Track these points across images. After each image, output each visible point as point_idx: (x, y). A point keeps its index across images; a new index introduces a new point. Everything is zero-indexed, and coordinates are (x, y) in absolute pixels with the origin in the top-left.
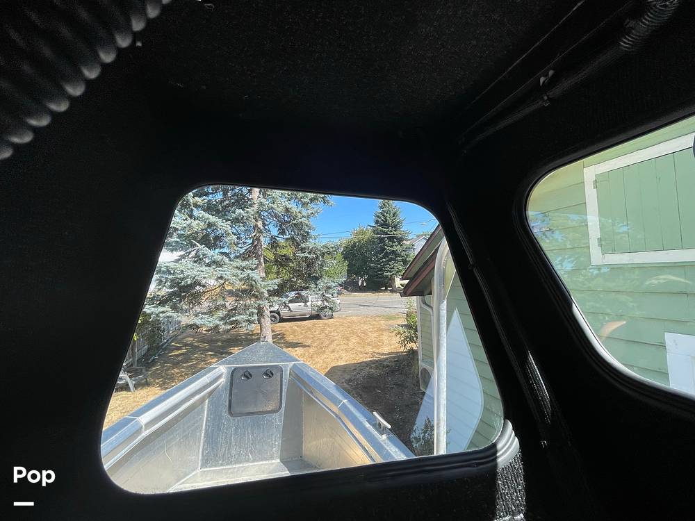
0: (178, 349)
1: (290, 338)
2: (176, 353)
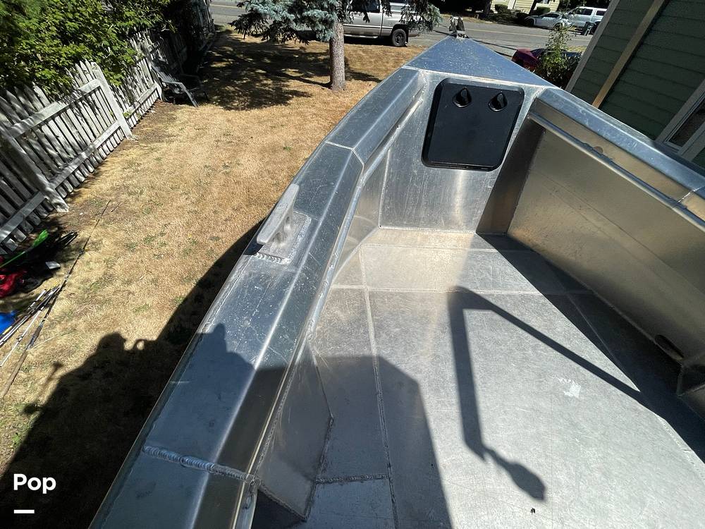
0: (220, 60)
1: (357, 67)
2: (219, 65)
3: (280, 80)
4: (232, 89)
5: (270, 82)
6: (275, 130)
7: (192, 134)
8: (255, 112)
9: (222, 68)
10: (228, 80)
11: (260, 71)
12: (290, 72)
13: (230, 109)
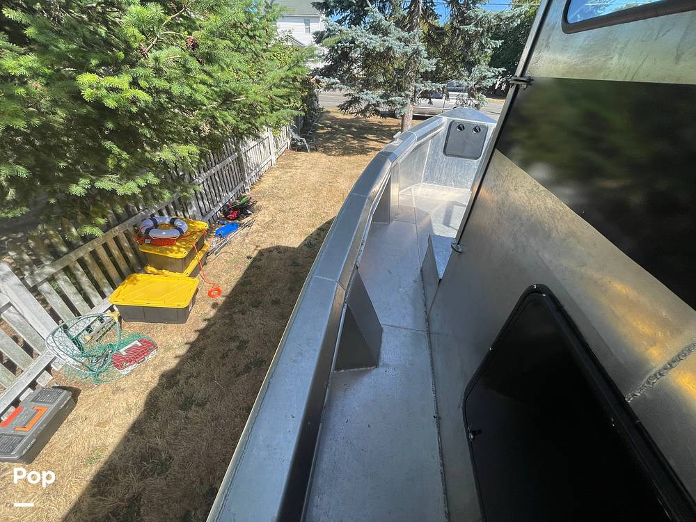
2: (322, 131)
3: (362, 141)
4: (330, 145)
5: (356, 142)
9: (324, 133)
10: (328, 140)
11: (349, 135)
12: (370, 137)
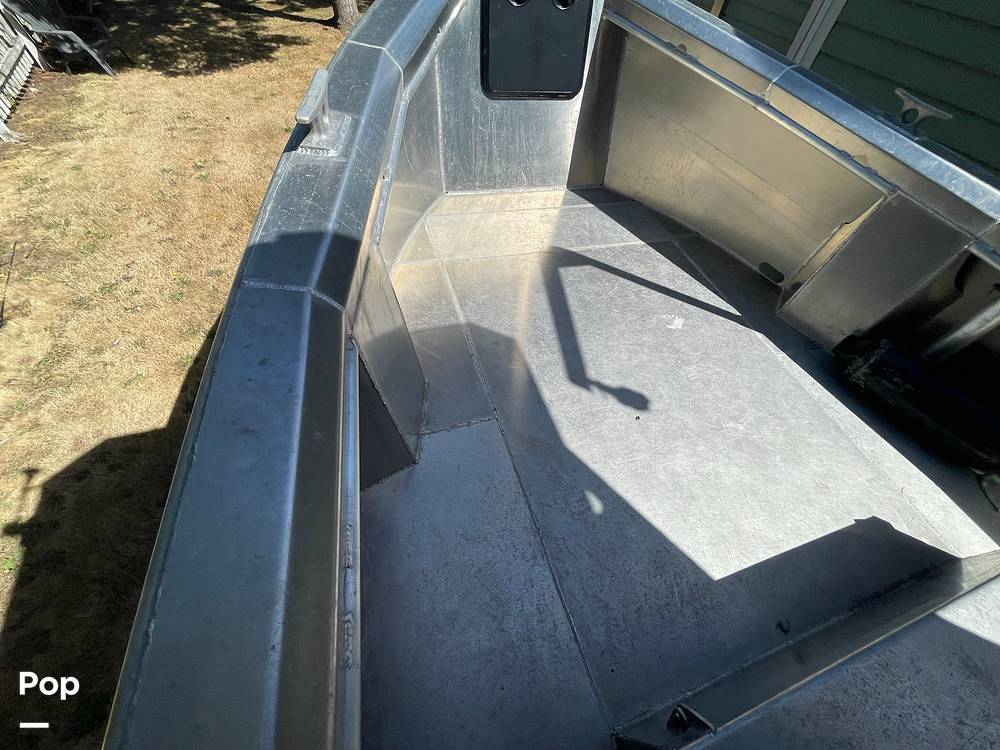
4: (168, 39)
5: (231, 23)
6: (263, 104)
7: (123, 121)
8: (220, 76)
10: (156, 25)
11: (210, 5)
12: (263, 4)
13: (175, 74)
